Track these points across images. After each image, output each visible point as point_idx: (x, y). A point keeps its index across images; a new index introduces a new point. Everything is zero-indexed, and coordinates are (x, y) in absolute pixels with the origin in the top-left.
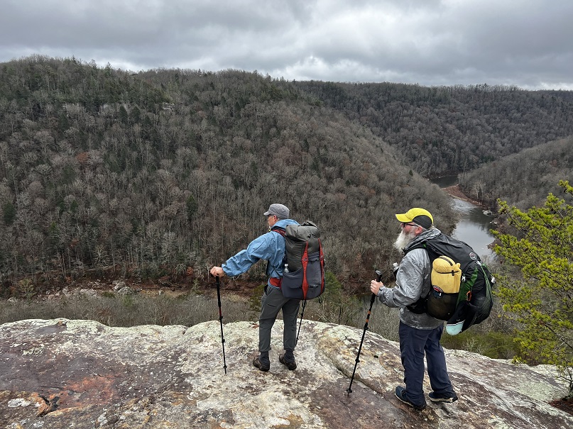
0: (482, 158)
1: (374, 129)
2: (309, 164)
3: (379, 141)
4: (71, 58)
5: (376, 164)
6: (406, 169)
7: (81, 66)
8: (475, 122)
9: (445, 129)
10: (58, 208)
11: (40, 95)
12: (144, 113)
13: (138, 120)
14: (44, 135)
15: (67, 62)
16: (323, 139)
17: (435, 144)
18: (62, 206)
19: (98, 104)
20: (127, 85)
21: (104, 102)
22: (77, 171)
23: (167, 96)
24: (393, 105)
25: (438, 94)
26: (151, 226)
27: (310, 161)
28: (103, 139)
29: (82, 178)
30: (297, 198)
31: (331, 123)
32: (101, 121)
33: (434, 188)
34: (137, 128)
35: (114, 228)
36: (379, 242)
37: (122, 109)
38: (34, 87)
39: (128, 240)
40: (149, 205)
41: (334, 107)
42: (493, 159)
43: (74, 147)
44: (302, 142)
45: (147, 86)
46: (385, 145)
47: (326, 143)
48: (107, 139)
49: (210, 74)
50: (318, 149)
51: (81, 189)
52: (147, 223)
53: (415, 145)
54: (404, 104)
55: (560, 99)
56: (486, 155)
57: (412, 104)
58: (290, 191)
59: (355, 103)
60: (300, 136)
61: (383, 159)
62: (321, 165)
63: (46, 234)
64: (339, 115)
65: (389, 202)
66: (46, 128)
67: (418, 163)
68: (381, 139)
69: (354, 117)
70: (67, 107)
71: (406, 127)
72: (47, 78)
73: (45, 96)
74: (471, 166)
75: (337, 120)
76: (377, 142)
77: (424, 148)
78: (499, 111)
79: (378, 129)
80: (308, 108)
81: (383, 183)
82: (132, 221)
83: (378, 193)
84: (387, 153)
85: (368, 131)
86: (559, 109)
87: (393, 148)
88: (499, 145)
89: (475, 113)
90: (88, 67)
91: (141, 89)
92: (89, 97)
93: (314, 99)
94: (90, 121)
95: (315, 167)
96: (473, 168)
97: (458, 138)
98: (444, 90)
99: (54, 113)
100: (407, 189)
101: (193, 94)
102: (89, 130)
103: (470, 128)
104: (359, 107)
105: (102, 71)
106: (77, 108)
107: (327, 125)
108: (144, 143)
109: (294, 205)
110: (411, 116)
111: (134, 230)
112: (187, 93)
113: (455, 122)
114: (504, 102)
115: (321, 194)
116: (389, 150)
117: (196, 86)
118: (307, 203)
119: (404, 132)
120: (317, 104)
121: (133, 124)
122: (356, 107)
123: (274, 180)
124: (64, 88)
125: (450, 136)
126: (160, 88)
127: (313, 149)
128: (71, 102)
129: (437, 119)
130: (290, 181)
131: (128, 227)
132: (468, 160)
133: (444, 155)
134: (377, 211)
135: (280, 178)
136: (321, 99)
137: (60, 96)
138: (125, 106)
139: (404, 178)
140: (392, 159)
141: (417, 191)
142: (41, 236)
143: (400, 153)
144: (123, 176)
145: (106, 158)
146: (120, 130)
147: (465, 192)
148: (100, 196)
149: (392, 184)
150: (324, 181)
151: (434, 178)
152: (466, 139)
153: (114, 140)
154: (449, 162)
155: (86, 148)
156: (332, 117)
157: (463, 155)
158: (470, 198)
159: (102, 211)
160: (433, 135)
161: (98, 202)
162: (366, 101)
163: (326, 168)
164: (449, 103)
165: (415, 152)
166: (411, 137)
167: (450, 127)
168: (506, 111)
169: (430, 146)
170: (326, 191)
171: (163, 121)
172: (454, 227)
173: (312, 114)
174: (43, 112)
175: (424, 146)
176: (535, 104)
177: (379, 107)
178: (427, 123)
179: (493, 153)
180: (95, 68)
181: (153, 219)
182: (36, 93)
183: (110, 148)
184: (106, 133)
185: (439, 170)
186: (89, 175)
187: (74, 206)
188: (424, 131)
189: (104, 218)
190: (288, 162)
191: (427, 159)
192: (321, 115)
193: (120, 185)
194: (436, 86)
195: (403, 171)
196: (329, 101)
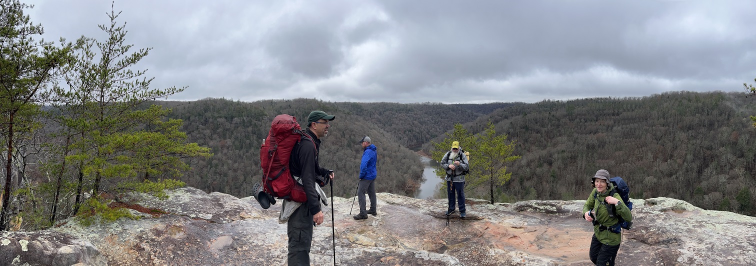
0: (432, 136)
1: (379, 125)
2: (346, 144)
3: (382, 131)
4: (222, 98)
5: (381, 143)
6: (397, 144)
7: (227, 101)
8: (426, 119)
9: (413, 124)
10: (209, 166)
11: (208, 114)
12: (254, 121)
13: (251, 125)
14: (208, 132)
15: (221, 99)
16: (353, 131)
17: (410, 131)
18: (211, 165)
19: (232, 118)
20: (246, 108)
21: (235, 117)
22: (220, 149)
23: (266, 113)
24: (387, 113)
25: (408, 107)
26: (254, 178)
27: (346, 142)
28: (233, 134)
29: (222, 152)
30: (339, 163)
31: (356, 123)
32: (233, 126)
33: (411, 152)
34: (250, 129)
35: (235, 178)
36: (387, 183)
37: (243, 119)
38: (206, 111)
39: (241, 185)
40: (254, 167)
41: (358, 115)
42: (437, 136)
43: (220, 138)
44: (341, 133)
45: (256, 108)
46: (385, 133)
47: (354, 133)
48: (235, 134)
49: (288, 101)
50: (350, 136)
51: (221, 157)
52: (252, 176)
53: (400, 132)
54: (393, 112)
55: (460, 108)
56: (433, 134)
57: (397, 112)
58: (335, 159)
59: (368, 112)
60: (339, 130)
61: (385, 140)
62: (352, 144)
63: (202, 178)
64: (361, 118)
65: (390, 161)
66: (209, 129)
67: (402, 140)
68: (383, 130)
69: (369, 120)
70: (219, 119)
71: (395, 123)
72: (212, 107)
73: (210, 115)
74: (427, 140)
75: (359, 122)
76: (381, 132)
77: (404, 133)
78: (436, 114)
79: (381, 125)
80: (343, 115)
81: (386, 152)
82: (244, 175)
83: (384, 157)
84: (386, 136)
85: (376, 126)
86: (460, 112)
87: (389, 134)
88: (438, 129)
89: (426, 115)
90: (229, 101)
91: (253, 110)
92: (229, 115)
93: (347, 111)
94: (228, 125)
95: (349, 146)
96: (428, 141)
97: (420, 127)
98: (411, 105)
99: (212, 122)
100: (398, 154)
101: (279, 111)
102: (227, 130)
103: (424, 122)
104: (370, 114)
105: (236, 102)
106: (223, 120)
107: (354, 124)
108: (253, 136)
109: (337, 166)
110: (396, 118)
111: (245, 180)
112: (276, 111)
113: (417, 120)
114: (438, 110)
115: (353, 160)
116: (388, 135)
117: (281, 107)
118: (345, 165)
119: (394, 126)
120: (348, 114)
121: (248, 127)
122: (369, 115)
123: (326, 153)
124: (218, 112)
125: (416, 127)
126: (262, 109)
127: (347, 136)
128: (220, 117)
129: (409, 119)
130: (334, 154)
131: (242, 178)
132: (426, 137)
133: (414, 136)
134: (384, 167)
135: (329, 152)
136: (350, 111)
137: (216, 115)
138: (245, 118)
139: (396, 148)
140: (389, 140)
141: (403, 154)
142: (200, 178)
143: (393, 136)
144: (242, 152)
145: (234, 143)
146: (242, 130)
147: (427, 153)
148: (230, 161)
149: (390, 152)
150: (354, 153)
151: (411, 147)
152: (423, 127)
153: (239, 135)
154: (417, 139)
155: (225, 139)
156: (357, 120)
157: (423, 135)
158: (429, 155)
159: (230, 169)
160: (408, 127)
161: (228, 164)
162: (374, 111)
163: (355, 146)
164: (414, 111)
165: (400, 135)
166: (398, 129)
167: (416, 122)
168: (439, 114)
169: (407, 132)
170: (355, 158)
171: (263, 125)
172: (423, 170)
173: (346, 119)
174: (208, 122)
175: (405, 132)
176: (450, 110)
177: (380, 114)
178: (404, 121)
179: (436, 133)
180: (232, 101)
181: (255, 174)
182: (206, 114)
183: (236, 138)
184: (235, 131)
185: (413, 144)
186: (225, 151)
187: (217, 165)
188: (403, 125)
189: (231, 173)
190: (333, 143)
191: (406, 138)
192: (351, 119)
193: (240, 156)
194: (407, 103)
195: (395, 145)
196: (354, 112)
